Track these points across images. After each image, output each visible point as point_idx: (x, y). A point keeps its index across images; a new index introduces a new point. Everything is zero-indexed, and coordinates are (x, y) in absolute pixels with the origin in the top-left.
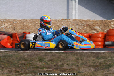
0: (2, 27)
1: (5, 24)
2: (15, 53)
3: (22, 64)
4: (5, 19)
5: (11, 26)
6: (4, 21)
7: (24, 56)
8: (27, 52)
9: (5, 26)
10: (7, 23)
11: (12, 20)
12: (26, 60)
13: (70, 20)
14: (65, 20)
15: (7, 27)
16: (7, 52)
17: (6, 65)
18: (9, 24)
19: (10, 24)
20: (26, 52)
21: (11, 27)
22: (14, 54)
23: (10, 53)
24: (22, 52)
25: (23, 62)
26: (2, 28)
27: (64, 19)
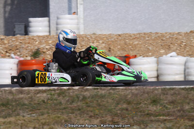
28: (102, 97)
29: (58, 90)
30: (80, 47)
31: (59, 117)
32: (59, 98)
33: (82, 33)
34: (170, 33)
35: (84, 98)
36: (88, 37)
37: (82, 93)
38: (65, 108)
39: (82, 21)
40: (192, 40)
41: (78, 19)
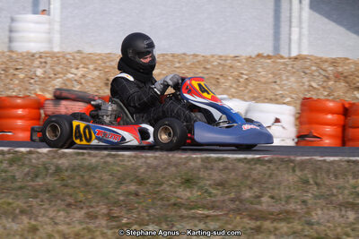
0: (70, 76)
1: (77, 69)
2: (109, 159)
3: (129, 194)
4: (79, 52)
5: (96, 73)
6: (74, 59)
7: (136, 169)
8: (146, 158)
9: (80, 73)
10: (86, 66)
11: (100, 54)
12: (141, 182)
13: (282, 57)
14: (269, 57)
15: (84, 76)
16: (83, 154)
17: (81, 196)
18: (91, 67)
19: (96, 69)
20: (143, 157)
21: (99, 77)
22: (105, 162)
23: (94, 160)
24: (130, 157)
25: (133, 188)
26: (68, 80)
27: (265, 55)
28: (92, 169)
29: (9, 152)
30: (52, 75)
31: (9, 204)
32: (11, 169)
33: (56, 49)
34: (220, 57)
35: (58, 170)
36: (68, 56)
37: (55, 160)
38: (21, 188)
39: (57, 27)
40: (260, 70)
41: (50, 23)
